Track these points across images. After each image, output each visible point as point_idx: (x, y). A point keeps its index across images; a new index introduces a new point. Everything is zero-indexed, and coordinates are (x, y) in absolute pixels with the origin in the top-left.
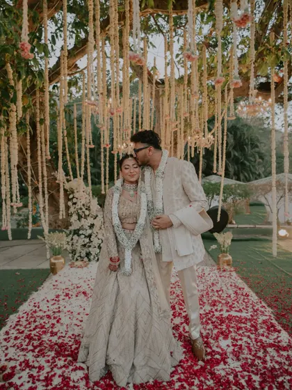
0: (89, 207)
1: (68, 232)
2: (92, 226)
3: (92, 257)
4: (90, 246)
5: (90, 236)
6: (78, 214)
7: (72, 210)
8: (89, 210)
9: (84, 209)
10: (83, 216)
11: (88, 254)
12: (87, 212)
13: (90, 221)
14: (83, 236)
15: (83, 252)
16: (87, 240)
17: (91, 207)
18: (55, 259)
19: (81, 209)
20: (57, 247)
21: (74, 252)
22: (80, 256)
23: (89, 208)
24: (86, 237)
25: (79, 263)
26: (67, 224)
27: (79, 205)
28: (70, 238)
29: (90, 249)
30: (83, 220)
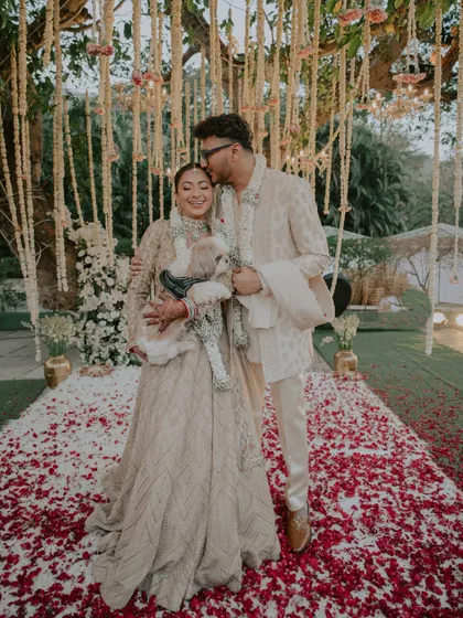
0: (114, 272)
1: (77, 316)
2: (119, 306)
3: (120, 358)
4: (116, 340)
5: (116, 322)
6: (94, 284)
7: (83, 277)
8: (115, 278)
9: (105, 276)
10: (103, 287)
11: (113, 354)
12: (110, 282)
13: (116, 296)
14: (104, 323)
15: (103, 349)
16: (111, 329)
17: (118, 273)
18: (54, 362)
19: (99, 275)
20: (56, 341)
21: (88, 350)
22: (99, 357)
23: (113, 275)
24: (108, 323)
25: (96, 369)
26: (75, 303)
27: (96, 268)
28: (82, 326)
29: (116, 344)
30: (103, 294)
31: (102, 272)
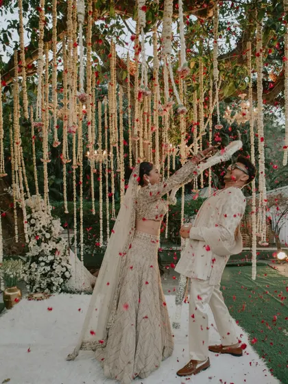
0: (50, 229)
1: (25, 259)
2: (53, 252)
3: (54, 288)
4: (51, 276)
5: (51, 263)
6: (37, 237)
7: (30, 232)
8: (51, 233)
9: (44, 232)
10: (43, 240)
11: (50, 285)
12: (48, 235)
13: (52, 245)
14: (43, 264)
15: (43, 282)
16: (48, 268)
17: (53, 229)
18: (10, 291)
19: (40, 231)
20: (12, 276)
21: (32, 282)
22: (40, 288)
23: (49, 231)
24: (46, 264)
25: (39, 295)
26: (24, 249)
27: (39, 227)
28: (28, 266)
29: (52, 279)
30: (43, 244)
31: (42, 229)
